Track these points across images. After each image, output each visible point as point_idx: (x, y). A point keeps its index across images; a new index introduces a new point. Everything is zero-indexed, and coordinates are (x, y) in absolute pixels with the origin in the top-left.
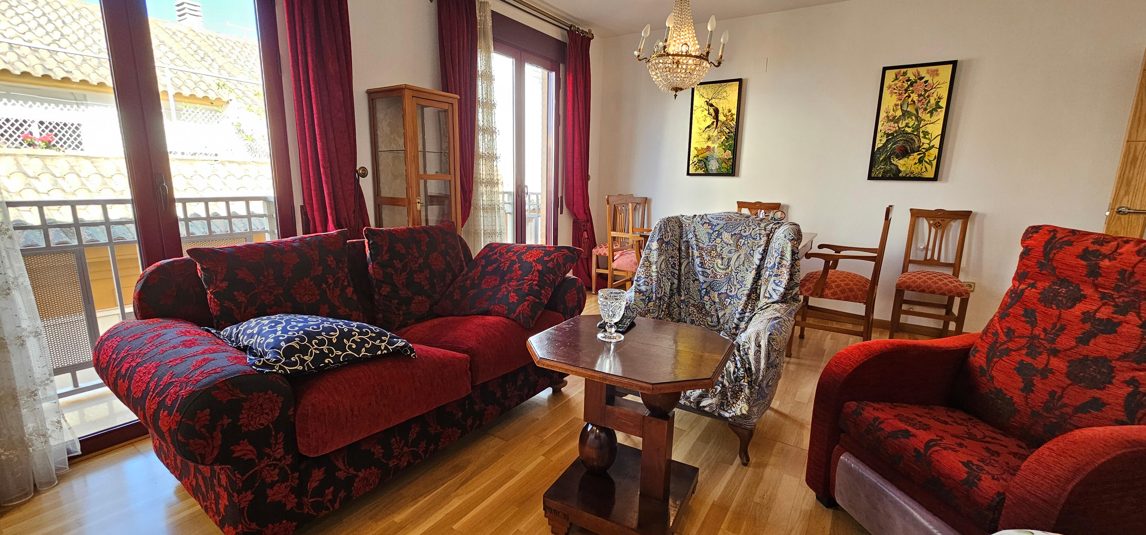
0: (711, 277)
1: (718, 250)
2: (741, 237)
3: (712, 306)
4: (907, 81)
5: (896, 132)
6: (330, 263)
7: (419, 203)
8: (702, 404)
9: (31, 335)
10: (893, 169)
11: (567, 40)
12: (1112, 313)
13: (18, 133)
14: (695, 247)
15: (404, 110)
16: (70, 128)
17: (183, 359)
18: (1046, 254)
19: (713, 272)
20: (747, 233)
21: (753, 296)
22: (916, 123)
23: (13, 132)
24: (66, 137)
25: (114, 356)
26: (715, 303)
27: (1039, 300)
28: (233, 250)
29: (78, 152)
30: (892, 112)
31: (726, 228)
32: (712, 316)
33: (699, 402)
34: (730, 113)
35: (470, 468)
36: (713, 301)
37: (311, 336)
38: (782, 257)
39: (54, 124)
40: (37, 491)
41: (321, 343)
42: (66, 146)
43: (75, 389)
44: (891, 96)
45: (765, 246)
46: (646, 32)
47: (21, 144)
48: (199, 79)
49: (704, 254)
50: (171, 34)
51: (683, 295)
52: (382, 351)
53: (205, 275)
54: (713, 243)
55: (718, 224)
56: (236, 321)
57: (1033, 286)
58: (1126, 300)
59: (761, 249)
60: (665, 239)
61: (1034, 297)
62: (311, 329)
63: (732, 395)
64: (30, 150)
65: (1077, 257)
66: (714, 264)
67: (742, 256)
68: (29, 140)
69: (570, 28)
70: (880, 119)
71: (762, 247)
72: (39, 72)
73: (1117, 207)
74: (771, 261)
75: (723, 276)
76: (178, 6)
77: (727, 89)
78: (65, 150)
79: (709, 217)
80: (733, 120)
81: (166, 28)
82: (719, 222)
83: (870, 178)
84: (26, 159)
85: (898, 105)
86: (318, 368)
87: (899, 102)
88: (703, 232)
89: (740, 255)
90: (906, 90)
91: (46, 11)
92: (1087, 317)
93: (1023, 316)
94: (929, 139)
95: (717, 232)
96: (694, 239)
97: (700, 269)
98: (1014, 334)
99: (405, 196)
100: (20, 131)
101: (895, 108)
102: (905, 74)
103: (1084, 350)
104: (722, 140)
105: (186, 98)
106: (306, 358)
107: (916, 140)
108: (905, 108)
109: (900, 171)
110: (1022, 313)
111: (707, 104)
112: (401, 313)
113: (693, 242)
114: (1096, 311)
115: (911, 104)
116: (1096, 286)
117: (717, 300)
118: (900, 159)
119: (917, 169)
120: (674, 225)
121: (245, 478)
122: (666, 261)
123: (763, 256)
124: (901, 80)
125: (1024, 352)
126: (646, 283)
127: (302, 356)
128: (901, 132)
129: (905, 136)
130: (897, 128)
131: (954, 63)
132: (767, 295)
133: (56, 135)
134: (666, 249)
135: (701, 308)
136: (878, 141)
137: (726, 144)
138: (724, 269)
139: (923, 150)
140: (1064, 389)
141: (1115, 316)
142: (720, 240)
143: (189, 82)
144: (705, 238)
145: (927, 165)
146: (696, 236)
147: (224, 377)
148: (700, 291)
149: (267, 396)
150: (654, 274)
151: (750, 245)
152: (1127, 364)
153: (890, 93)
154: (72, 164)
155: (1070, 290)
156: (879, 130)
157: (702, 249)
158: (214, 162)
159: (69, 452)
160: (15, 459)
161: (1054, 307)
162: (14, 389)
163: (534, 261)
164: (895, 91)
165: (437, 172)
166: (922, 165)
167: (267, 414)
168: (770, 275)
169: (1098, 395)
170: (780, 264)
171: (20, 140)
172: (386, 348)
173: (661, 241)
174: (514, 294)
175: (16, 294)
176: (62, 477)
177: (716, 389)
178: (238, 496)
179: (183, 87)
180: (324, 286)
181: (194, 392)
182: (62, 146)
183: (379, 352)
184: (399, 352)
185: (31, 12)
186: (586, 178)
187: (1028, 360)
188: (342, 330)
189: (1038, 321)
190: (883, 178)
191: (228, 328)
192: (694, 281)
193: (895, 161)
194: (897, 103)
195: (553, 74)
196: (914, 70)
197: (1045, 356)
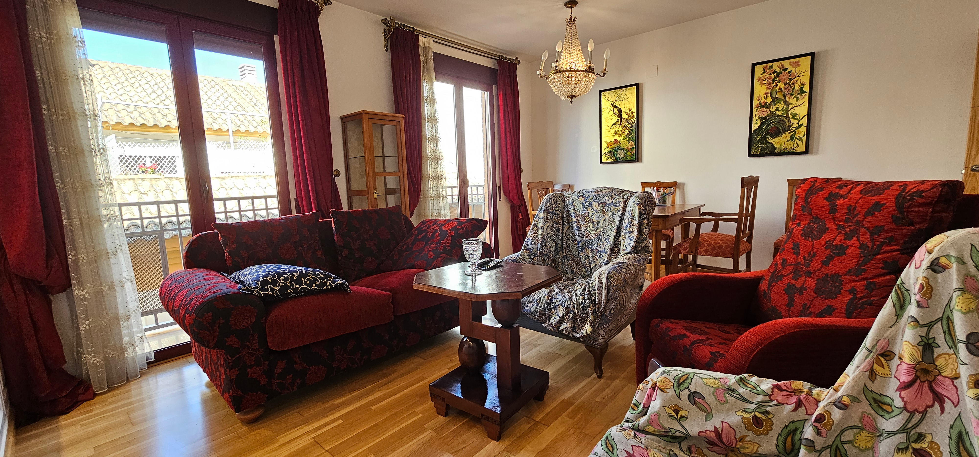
0: (586, 237)
1: (590, 216)
2: (606, 205)
3: (586, 259)
4: (774, 73)
5: (768, 115)
6: (305, 233)
7: (375, 193)
8: (561, 328)
9: (128, 281)
10: (769, 147)
11: (497, 67)
12: (844, 240)
13: (137, 164)
14: (573, 214)
15: (363, 128)
16: (167, 159)
17: (202, 287)
18: (806, 199)
19: (587, 233)
20: (610, 202)
21: (616, 250)
22: (785, 107)
23: (134, 164)
24: (165, 165)
25: (168, 289)
26: (589, 257)
27: (801, 235)
28: (241, 224)
29: (172, 175)
30: (763, 100)
31: (594, 199)
32: (586, 267)
33: (559, 327)
34: (631, 112)
35: (394, 375)
36: (587, 256)
37: (280, 275)
38: (632, 218)
39: (158, 157)
40: (128, 380)
41: (286, 279)
42: (164, 171)
43: (156, 325)
44: (761, 86)
45: (623, 211)
46: (545, 56)
47: (138, 172)
48: (252, 119)
49: (580, 220)
50: (235, 88)
51: (565, 252)
52: (327, 286)
53: (223, 240)
54: (586, 211)
55: (589, 196)
56: (240, 268)
57: (798, 225)
58: (852, 228)
59: (620, 213)
60: (550, 210)
61: (799, 233)
62: (281, 271)
63: (580, 320)
64: (144, 176)
65: (825, 199)
66: (587, 227)
67: (607, 220)
68: (143, 169)
69: (499, 58)
70: (754, 106)
71: (621, 212)
72: (151, 123)
73: (971, 165)
74: (626, 221)
75: (594, 236)
76: (240, 68)
77: (627, 93)
78: (164, 174)
79: (584, 192)
80: (633, 117)
81: (233, 85)
82: (590, 194)
83: (750, 155)
84: (140, 181)
85: (768, 93)
86: (282, 295)
87: (769, 91)
88: (579, 203)
89: (605, 219)
90: (774, 81)
91: (158, 81)
92: (829, 245)
93: (793, 248)
94: (797, 119)
95: (588, 202)
96: (572, 208)
97: (577, 232)
98: (786, 263)
99: (366, 189)
100: (138, 163)
101: (765, 96)
102: (771, 67)
103: (825, 270)
104: (626, 133)
105: (243, 133)
106: (275, 288)
107: (786, 121)
108: (774, 96)
109: (775, 148)
110: (792, 246)
111: (612, 106)
112: (356, 269)
113: (572, 211)
114: (834, 239)
115: (779, 92)
116: (834, 220)
117: (590, 255)
118: (774, 138)
119: (789, 146)
120: (558, 199)
121: (233, 359)
122: (552, 227)
123: (621, 219)
124: (768, 73)
125: (791, 276)
126: (533, 243)
127: (272, 286)
128: (773, 115)
129: (777, 119)
130: (769, 112)
131: (812, 55)
132: (625, 248)
133: (159, 164)
134: (552, 217)
135: (578, 262)
136: (753, 125)
137: (630, 137)
138: (594, 231)
139: (793, 129)
140: (812, 301)
141: (844, 241)
142: (591, 208)
143: (245, 121)
144: (580, 207)
145: (798, 141)
146: (574, 206)
147: (221, 294)
148: (577, 248)
149: (247, 308)
150: (540, 236)
151: (612, 210)
152: (850, 278)
153: (760, 84)
154: (167, 184)
155: (820, 225)
156: (754, 115)
157: (579, 216)
158: (258, 177)
159: (148, 359)
160: (117, 358)
161: (810, 239)
162: (118, 314)
163: (449, 229)
164: (764, 82)
165: (394, 172)
166: (794, 142)
167: (247, 319)
168: (626, 233)
169: (831, 304)
170: (632, 223)
171: (137, 169)
172: (330, 285)
173: (547, 211)
174: (432, 253)
175: (120, 255)
176: (142, 374)
177: (569, 316)
178: (230, 371)
179: (241, 126)
180: (300, 248)
181: (203, 302)
182: (162, 172)
183: (325, 287)
184: (339, 289)
185: (149, 83)
186: (519, 171)
187: (793, 282)
188: (301, 273)
189: (801, 252)
190: (762, 155)
191: (235, 273)
192: (573, 241)
193: (770, 140)
194: (767, 91)
195: (487, 93)
196: (779, 63)
197: (803, 278)
